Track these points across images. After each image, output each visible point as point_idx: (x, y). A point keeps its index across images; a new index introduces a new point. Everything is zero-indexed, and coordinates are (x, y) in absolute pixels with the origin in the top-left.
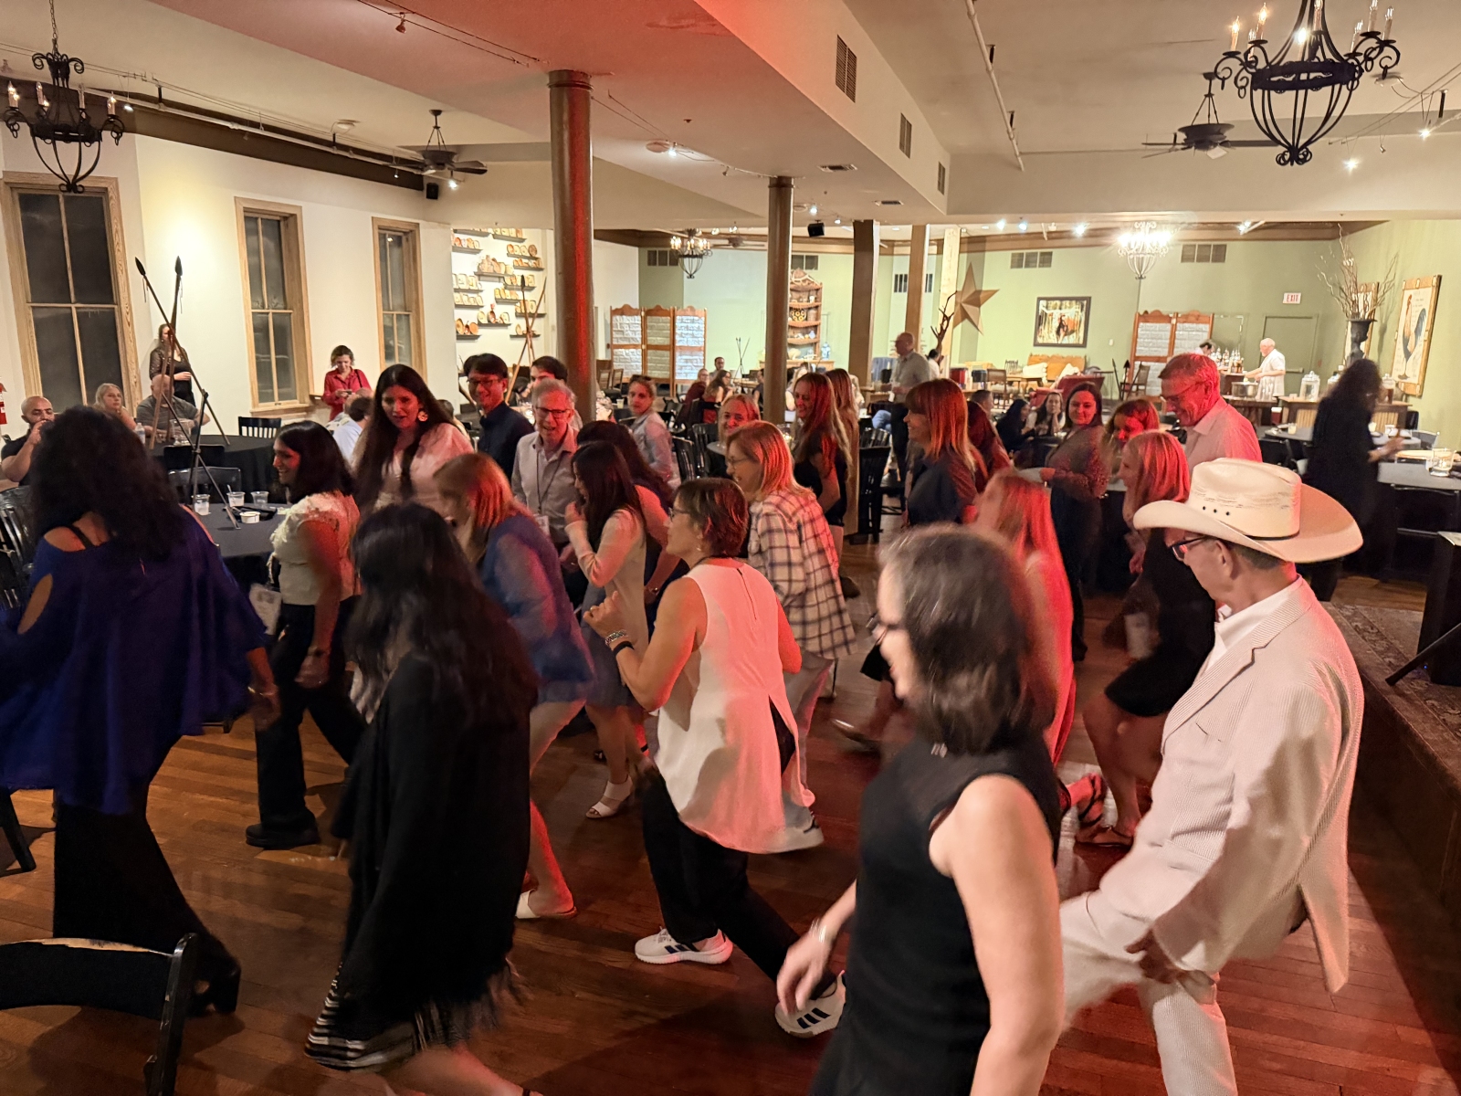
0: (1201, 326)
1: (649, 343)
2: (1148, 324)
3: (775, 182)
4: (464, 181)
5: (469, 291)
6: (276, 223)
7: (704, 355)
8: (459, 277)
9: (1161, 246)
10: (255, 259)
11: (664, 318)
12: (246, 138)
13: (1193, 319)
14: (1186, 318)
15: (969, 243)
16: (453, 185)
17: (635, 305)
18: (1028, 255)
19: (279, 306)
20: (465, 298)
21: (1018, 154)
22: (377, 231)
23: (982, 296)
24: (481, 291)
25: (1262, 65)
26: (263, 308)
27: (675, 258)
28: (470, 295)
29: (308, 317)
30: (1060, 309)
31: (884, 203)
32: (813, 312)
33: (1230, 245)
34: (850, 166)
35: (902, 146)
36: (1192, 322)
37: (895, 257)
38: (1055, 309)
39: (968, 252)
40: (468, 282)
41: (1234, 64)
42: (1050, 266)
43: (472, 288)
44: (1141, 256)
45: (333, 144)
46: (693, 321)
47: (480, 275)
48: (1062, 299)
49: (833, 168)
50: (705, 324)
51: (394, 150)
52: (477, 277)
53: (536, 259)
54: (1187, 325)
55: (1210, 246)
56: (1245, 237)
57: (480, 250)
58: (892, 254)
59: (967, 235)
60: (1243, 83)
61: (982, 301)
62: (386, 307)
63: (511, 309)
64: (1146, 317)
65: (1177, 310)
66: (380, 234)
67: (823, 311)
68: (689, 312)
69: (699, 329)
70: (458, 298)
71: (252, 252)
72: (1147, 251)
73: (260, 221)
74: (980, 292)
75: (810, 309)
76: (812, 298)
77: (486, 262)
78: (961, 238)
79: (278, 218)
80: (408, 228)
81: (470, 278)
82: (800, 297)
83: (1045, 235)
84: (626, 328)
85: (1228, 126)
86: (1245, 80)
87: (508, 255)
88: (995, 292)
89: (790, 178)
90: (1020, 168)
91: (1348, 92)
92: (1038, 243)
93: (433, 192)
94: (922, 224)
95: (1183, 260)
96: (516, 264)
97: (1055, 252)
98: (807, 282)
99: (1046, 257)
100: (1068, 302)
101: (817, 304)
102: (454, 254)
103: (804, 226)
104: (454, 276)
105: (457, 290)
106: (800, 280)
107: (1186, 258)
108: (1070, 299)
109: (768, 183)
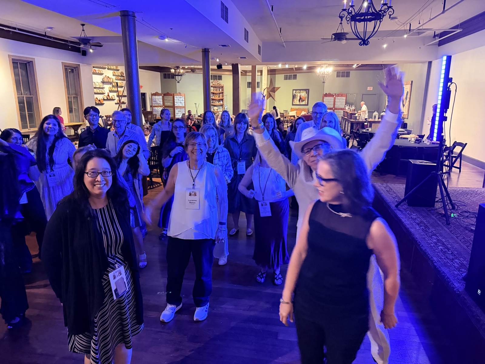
0: (343, 98)
1: (165, 105)
2: (327, 97)
3: (204, 50)
4: (95, 49)
5: (99, 88)
6: (25, 64)
7: (185, 109)
8: (96, 83)
9: (330, 72)
10: (18, 77)
11: (170, 96)
12: (11, 33)
13: (340, 95)
14: (338, 95)
15: (270, 71)
16: (91, 51)
17: (160, 92)
18: (289, 75)
19: (28, 94)
20: (98, 91)
21: (283, 42)
22: (64, 67)
23: (275, 89)
24: (104, 88)
25: (353, 13)
26: (22, 95)
27: (173, 76)
28: (100, 90)
29: (39, 98)
30: (300, 93)
31: (241, 58)
32: (221, 94)
33: (351, 72)
34: (228, 45)
35: (245, 39)
36: (340, 97)
37: (247, 76)
38: (298, 93)
39: (270, 75)
40: (99, 85)
41: (346, 13)
42: (296, 79)
43: (100, 87)
44: (324, 75)
45: (45, 36)
46: (180, 98)
47: (103, 82)
48: (300, 90)
49: (222, 46)
50: (185, 99)
51: (68, 38)
52: (102, 83)
53: (124, 76)
54: (339, 97)
55: (345, 72)
56: (355, 69)
57: (103, 74)
58: (246, 75)
59: (270, 69)
60: (348, 19)
61: (275, 91)
62: (69, 94)
63: (115, 94)
64: (326, 95)
65: (335, 93)
66: (65, 68)
67: (225, 94)
68: (179, 94)
69: (182, 100)
70: (95, 90)
71: (16, 75)
72: (326, 74)
73: (18, 63)
74: (275, 88)
75: (220, 93)
76: (221, 90)
77: (105, 78)
78: (268, 70)
79: (26, 63)
80: (75, 66)
81: (100, 84)
82: (217, 89)
83: (294, 69)
84: (157, 100)
85: (347, 33)
86: (349, 18)
87: (114, 75)
88: (280, 88)
89: (209, 49)
90: (284, 47)
91: (379, 22)
92: (292, 71)
93: (84, 53)
94: (255, 65)
95: (337, 77)
96: (116, 78)
97: (298, 74)
98: (219, 84)
99: (295, 76)
100: (302, 91)
101: (222, 92)
102: (93, 75)
103: (215, 65)
104: (94, 83)
105: (95, 88)
106: (216, 83)
107: (338, 76)
108: (303, 90)
109: (202, 51)
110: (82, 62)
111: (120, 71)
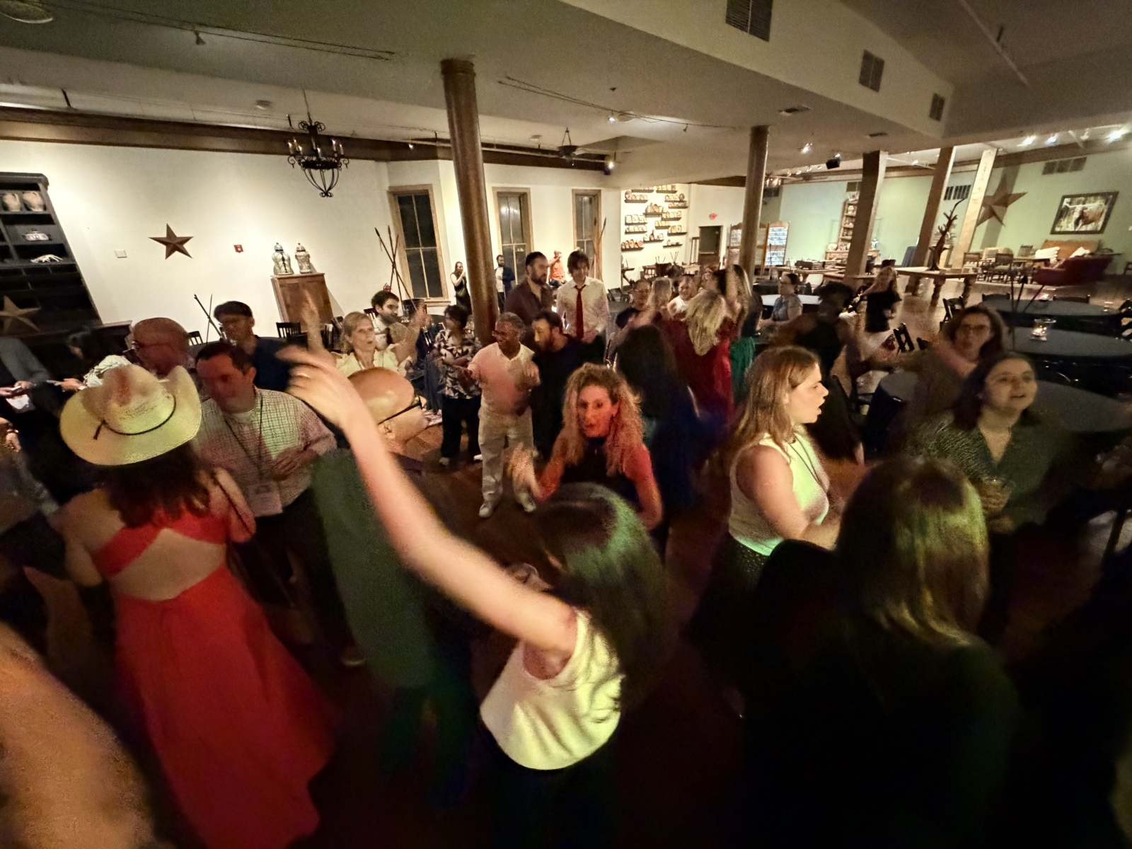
3: (754, 131)
6: (518, 198)
7: (785, 250)
15: (1005, 159)
16: (611, 165)
18: (1062, 162)
19: (519, 241)
20: (636, 228)
22: (575, 197)
23: (1010, 198)
24: (647, 223)
26: (511, 243)
28: (639, 226)
30: (1084, 203)
31: (872, 135)
34: (804, 107)
35: (863, 81)
38: (1078, 204)
39: (1002, 167)
40: (639, 219)
42: (1081, 170)
43: (640, 222)
46: (780, 230)
47: (646, 214)
48: (1087, 195)
49: (788, 111)
50: (788, 231)
52: (644, 216)
53: (684, 201)
57: (648, 200)
59: (1003, 153)
61: (1010, 202)
62: (580, 238)
63: (665, 232)
68: (776, 224)
69: (784, 234)
74: (1010, 195)
77: (650, 207)
78: (998, 156)
79: (518, 193)
80: (591, 193)
83: (1081, 145)
84: (739, 237)
87: (666, 201)
88: (1023, 194)
89: (765, 127)
90: (1023, 84)
92: (1073, 151)
93: (606, 170)
94: (948, 146)
96: (670, 206)
97: (1088, 157)
99: (1079, 162)
100: (1092, 199)
104: (623, 217)
105: (631, 224)
108: (1096, 195)
110: (604, 186)
111: (678, 194)
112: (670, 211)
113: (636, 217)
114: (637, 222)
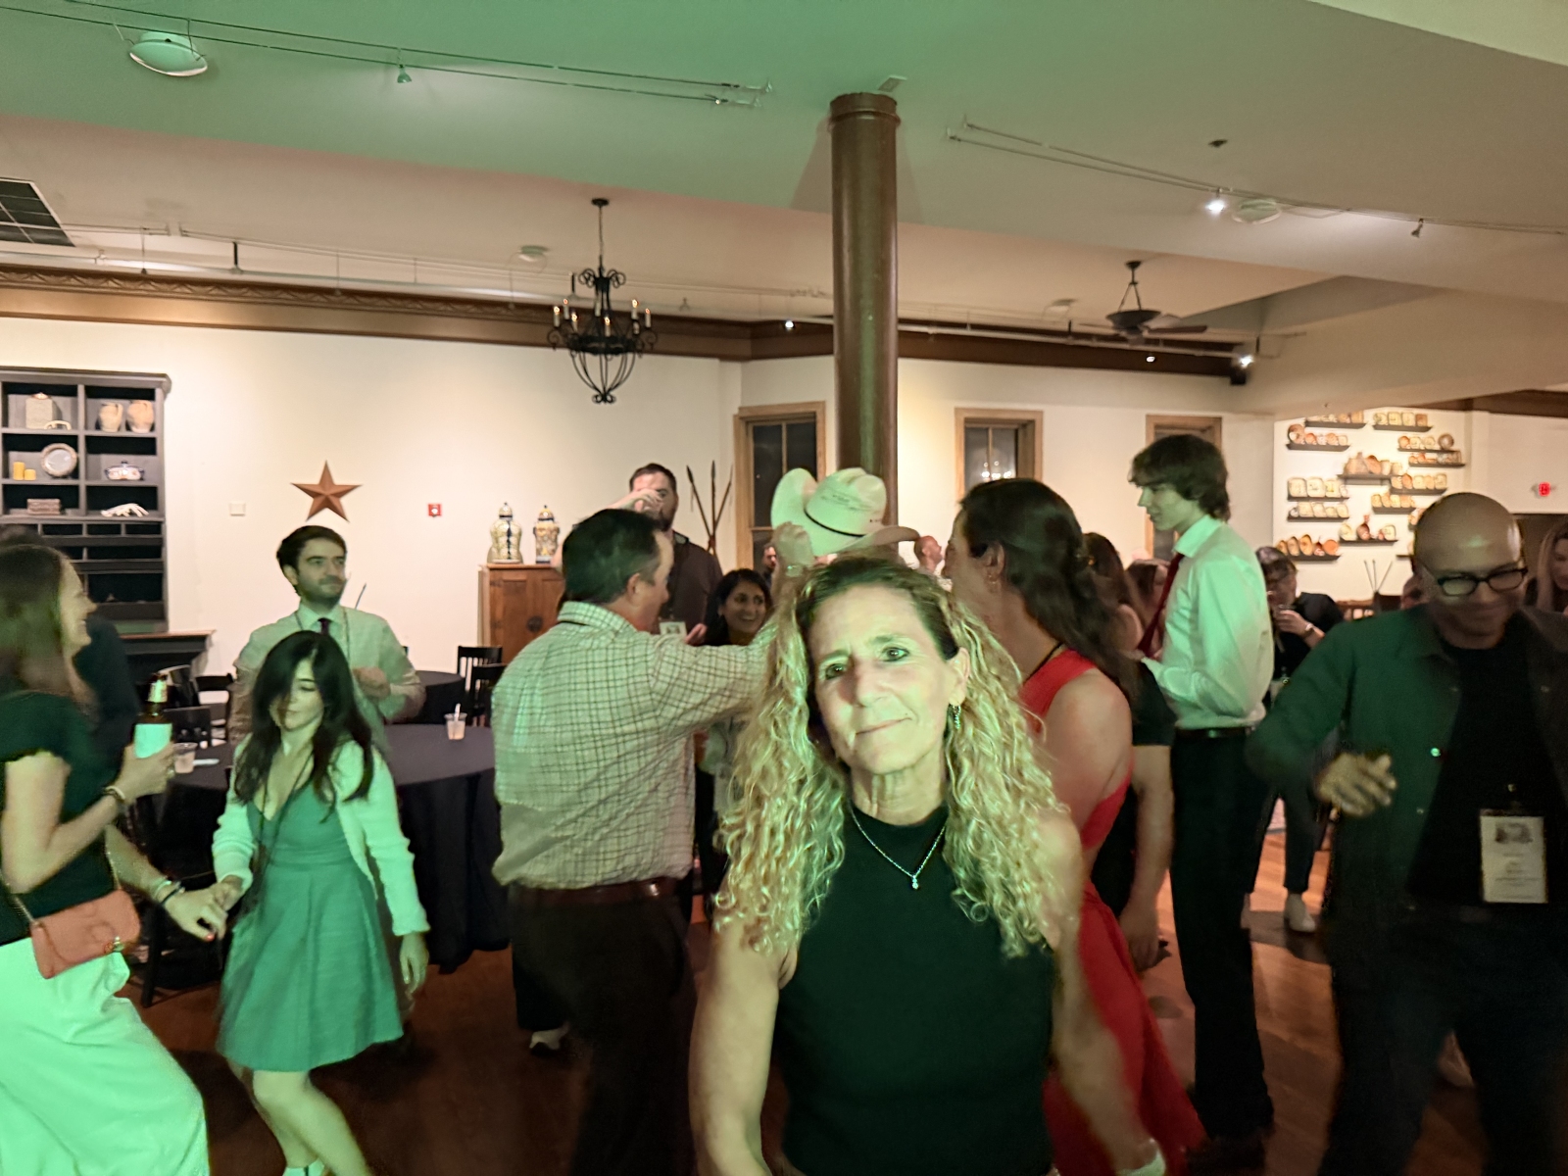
5: (1325, 499)
6: (1014, 432)
16: (1246, 361)
20: (1318, 508)
22: (1152, 431)
24: (1348, 498)
28: (1326, 504)
40: (1324, 487)
43: (1331, 495)
45: (1068, 333)
47: (1346, 478)
52: (1340, 482)
53: (1452, 452)
57: (1348, 447)
63: (1400, 520)
70: (1298, 508)
77: (1357, 461)
79: (1015, 427)
80: (1203, 424)
87: (1401, 449)
93: (1239, 378)
96: (1413, 460)
105: (1304, 499)
110: (1231, 410)
111: (1435, 433)
112: (1414, 472)
113: (1318, 483)
114: (1319, 493)
